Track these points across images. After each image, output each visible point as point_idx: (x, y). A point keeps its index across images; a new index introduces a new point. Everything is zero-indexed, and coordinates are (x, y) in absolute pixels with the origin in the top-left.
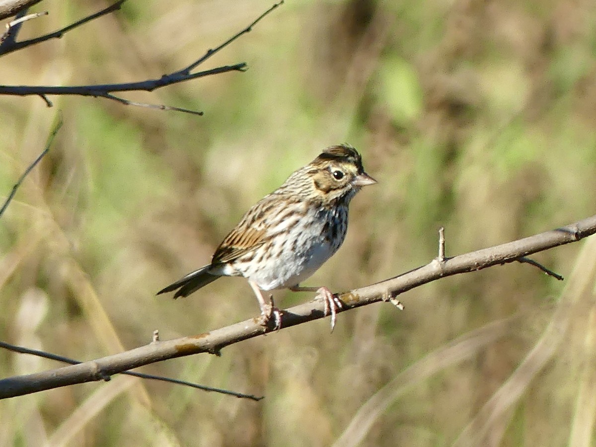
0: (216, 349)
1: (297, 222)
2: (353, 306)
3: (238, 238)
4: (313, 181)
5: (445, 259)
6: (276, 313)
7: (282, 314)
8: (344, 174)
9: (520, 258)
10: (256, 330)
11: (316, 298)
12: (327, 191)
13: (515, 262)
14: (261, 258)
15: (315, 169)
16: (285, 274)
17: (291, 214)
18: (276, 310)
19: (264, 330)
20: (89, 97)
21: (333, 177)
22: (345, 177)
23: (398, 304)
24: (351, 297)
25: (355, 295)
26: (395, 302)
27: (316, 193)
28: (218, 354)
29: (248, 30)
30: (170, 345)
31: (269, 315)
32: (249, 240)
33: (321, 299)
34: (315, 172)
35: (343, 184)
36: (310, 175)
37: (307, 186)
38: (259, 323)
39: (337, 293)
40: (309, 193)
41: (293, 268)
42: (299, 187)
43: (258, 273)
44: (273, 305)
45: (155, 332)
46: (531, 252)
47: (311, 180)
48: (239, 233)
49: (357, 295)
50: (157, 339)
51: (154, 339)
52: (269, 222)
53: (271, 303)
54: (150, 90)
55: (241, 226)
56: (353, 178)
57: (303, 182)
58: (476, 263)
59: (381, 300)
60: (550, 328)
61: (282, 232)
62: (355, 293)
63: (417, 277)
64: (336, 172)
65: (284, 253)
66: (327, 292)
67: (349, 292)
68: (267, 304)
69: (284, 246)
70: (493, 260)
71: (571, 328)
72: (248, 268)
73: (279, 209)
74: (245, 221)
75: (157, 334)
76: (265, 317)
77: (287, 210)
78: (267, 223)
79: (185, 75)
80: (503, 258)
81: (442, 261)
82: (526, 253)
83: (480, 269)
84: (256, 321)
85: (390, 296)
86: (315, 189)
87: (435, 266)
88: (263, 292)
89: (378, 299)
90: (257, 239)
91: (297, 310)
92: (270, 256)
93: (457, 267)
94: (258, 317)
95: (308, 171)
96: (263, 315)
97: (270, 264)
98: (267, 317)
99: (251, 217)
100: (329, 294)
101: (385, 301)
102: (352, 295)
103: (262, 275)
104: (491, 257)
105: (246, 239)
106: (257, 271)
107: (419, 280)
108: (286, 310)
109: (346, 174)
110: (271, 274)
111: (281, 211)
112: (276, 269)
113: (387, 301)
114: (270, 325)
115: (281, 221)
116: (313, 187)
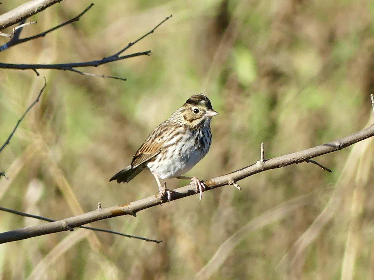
0: (134, 213)
1: (181, 138)
2: (212, 188)
3: (146, 149)
4: (183, 116)
5: (264, 161)
6: (168, 192)
7: (171, 193)
8: (199, 110)
9: (307, 159)
10: (157, 202)
11: (191, 183)
12: (191, 121)
13: (304, 162)
14: (160, 159)
15: (184, 109)
16: (175, 169)
17: (178, 134)
18: (168, 190)
19: (161, 202)
20: (61, 70)
21: (194, 112)
22: (200, 112)
23: (238, 186)
24: (210, 183)
25: (213, 182)
26: (236, 185)
27: (185, 122)
28: (135, 216)
29: (152, 32)
30: (107, 210)
31: (164, 193)
32: (153, 149)
33: (194, 184)
34: (184, 111)
35: (199, 116)
36: (181, 112)
37: (180, 118)
38: (158, 198)
39: (202, 180)
40: (181, 122)
41: (179, 165)
42: (176, 119)
43: (159, 168)
44: (166, 187)
45: (99, 203)
46: (313, 157)
47: (182, 115)
48: (147, 145)
49: (214, 181)
50: (100, 207)
51: (99, 208)
52: (165, 138)
53: (165, 186)
54: (96, 66)
55: (148, 141)
56: (205, 112)
57: (178, 116)
58: (282, 163)
59: (228, 184)
60: (331, 201)
61: (173, 144)
62: (213, 180)
63: (248, 171)
64: (195, 109)
65: (174, 156)
66: (197, 179)
67: (210, 180)
68: (162, 187)
69: (174, 153)
70: (292, 161)
71: (343, 202)
72: (153, 166)
73: (171, 131)
74: (151, 138)
75: (100, 204)
76: (161, 194)
77: (175, 132)
78: (163, 139)
79: (116, 58)
80: (297, 160)
81: (262, 162)
82: (311, 157)
83: (284, 166)
84: (156, 197)
85: (233, 182)
86: (184, 120)
87: (259, 165)
88: (160, 180)
89: (226, 184)
90: (157, 148)
91: (180, 190)
92: (165, 158)
93: (271, 165)
94: (157, 194)
95: (180, 110)
96: (160, 193)
97: (165, 163)
98: (163, 194)
99: (154, 136)
100: (198, 181)
101: (230, 185)
102: (211, 181)
103: (161, 170)
104: (291, 159)
105: (151, 148)
106: (158, 167)
107: (249, 173)
108: (173, 190)
109: (201, 110)
110: (166, 168)
111: (172, 133)
112: (169, 166)
113: (231, 185)
114: (165, 199)
115: (172, 138)
116: (183, 119)
